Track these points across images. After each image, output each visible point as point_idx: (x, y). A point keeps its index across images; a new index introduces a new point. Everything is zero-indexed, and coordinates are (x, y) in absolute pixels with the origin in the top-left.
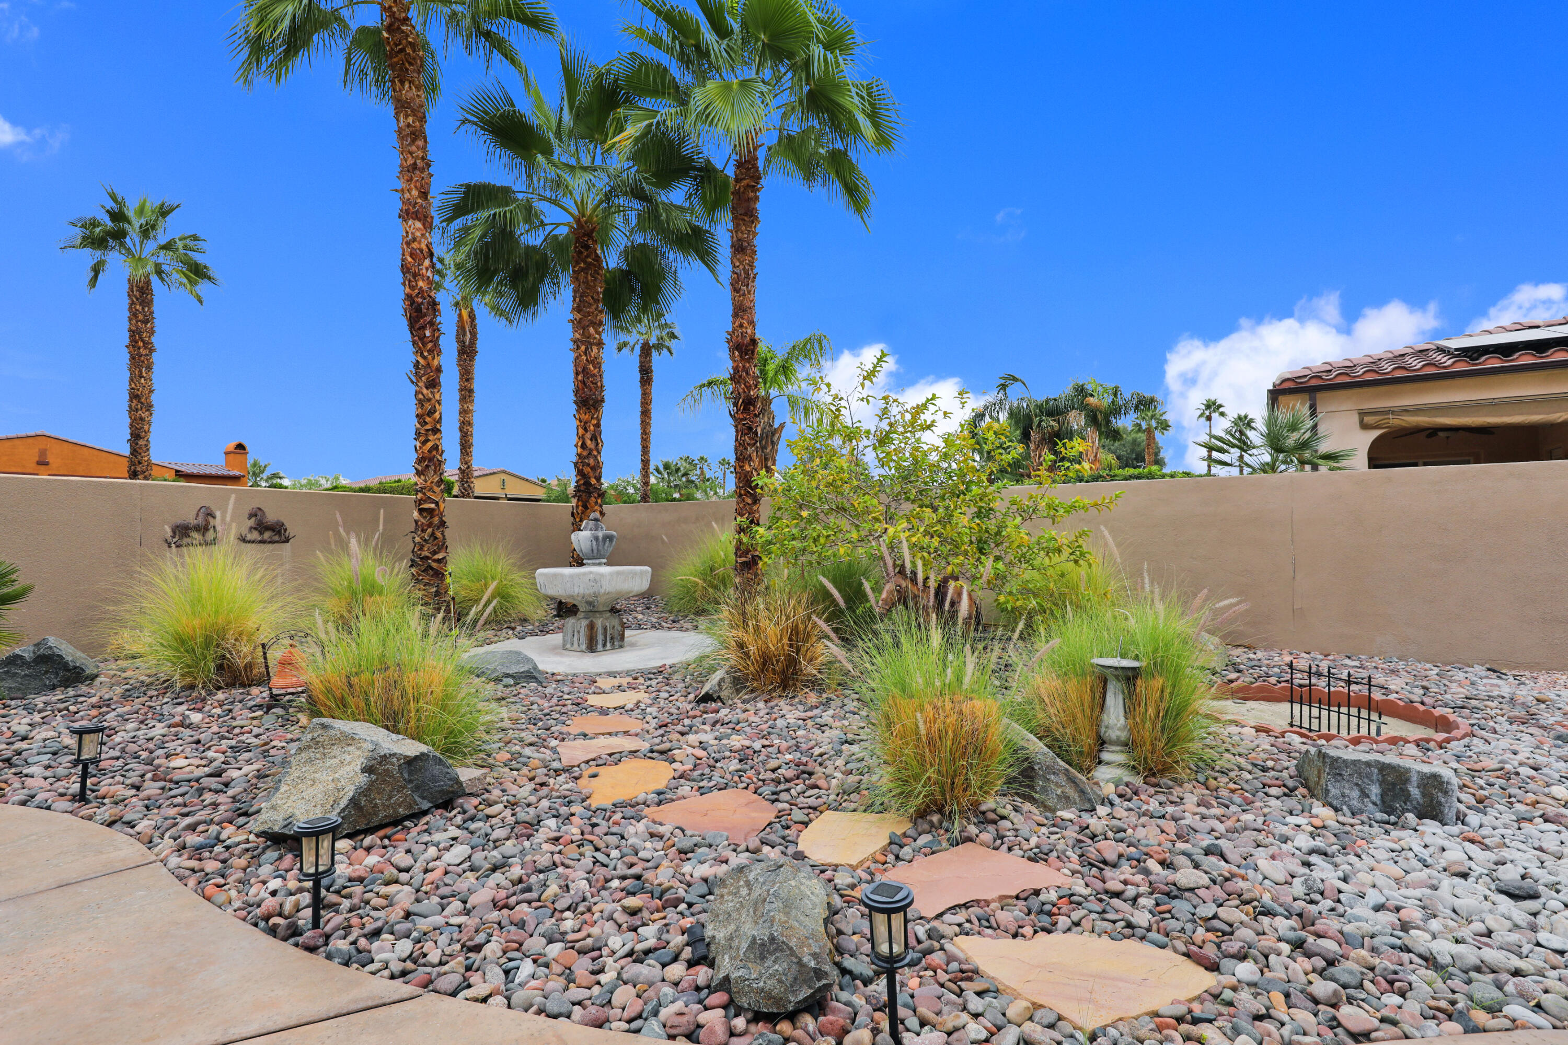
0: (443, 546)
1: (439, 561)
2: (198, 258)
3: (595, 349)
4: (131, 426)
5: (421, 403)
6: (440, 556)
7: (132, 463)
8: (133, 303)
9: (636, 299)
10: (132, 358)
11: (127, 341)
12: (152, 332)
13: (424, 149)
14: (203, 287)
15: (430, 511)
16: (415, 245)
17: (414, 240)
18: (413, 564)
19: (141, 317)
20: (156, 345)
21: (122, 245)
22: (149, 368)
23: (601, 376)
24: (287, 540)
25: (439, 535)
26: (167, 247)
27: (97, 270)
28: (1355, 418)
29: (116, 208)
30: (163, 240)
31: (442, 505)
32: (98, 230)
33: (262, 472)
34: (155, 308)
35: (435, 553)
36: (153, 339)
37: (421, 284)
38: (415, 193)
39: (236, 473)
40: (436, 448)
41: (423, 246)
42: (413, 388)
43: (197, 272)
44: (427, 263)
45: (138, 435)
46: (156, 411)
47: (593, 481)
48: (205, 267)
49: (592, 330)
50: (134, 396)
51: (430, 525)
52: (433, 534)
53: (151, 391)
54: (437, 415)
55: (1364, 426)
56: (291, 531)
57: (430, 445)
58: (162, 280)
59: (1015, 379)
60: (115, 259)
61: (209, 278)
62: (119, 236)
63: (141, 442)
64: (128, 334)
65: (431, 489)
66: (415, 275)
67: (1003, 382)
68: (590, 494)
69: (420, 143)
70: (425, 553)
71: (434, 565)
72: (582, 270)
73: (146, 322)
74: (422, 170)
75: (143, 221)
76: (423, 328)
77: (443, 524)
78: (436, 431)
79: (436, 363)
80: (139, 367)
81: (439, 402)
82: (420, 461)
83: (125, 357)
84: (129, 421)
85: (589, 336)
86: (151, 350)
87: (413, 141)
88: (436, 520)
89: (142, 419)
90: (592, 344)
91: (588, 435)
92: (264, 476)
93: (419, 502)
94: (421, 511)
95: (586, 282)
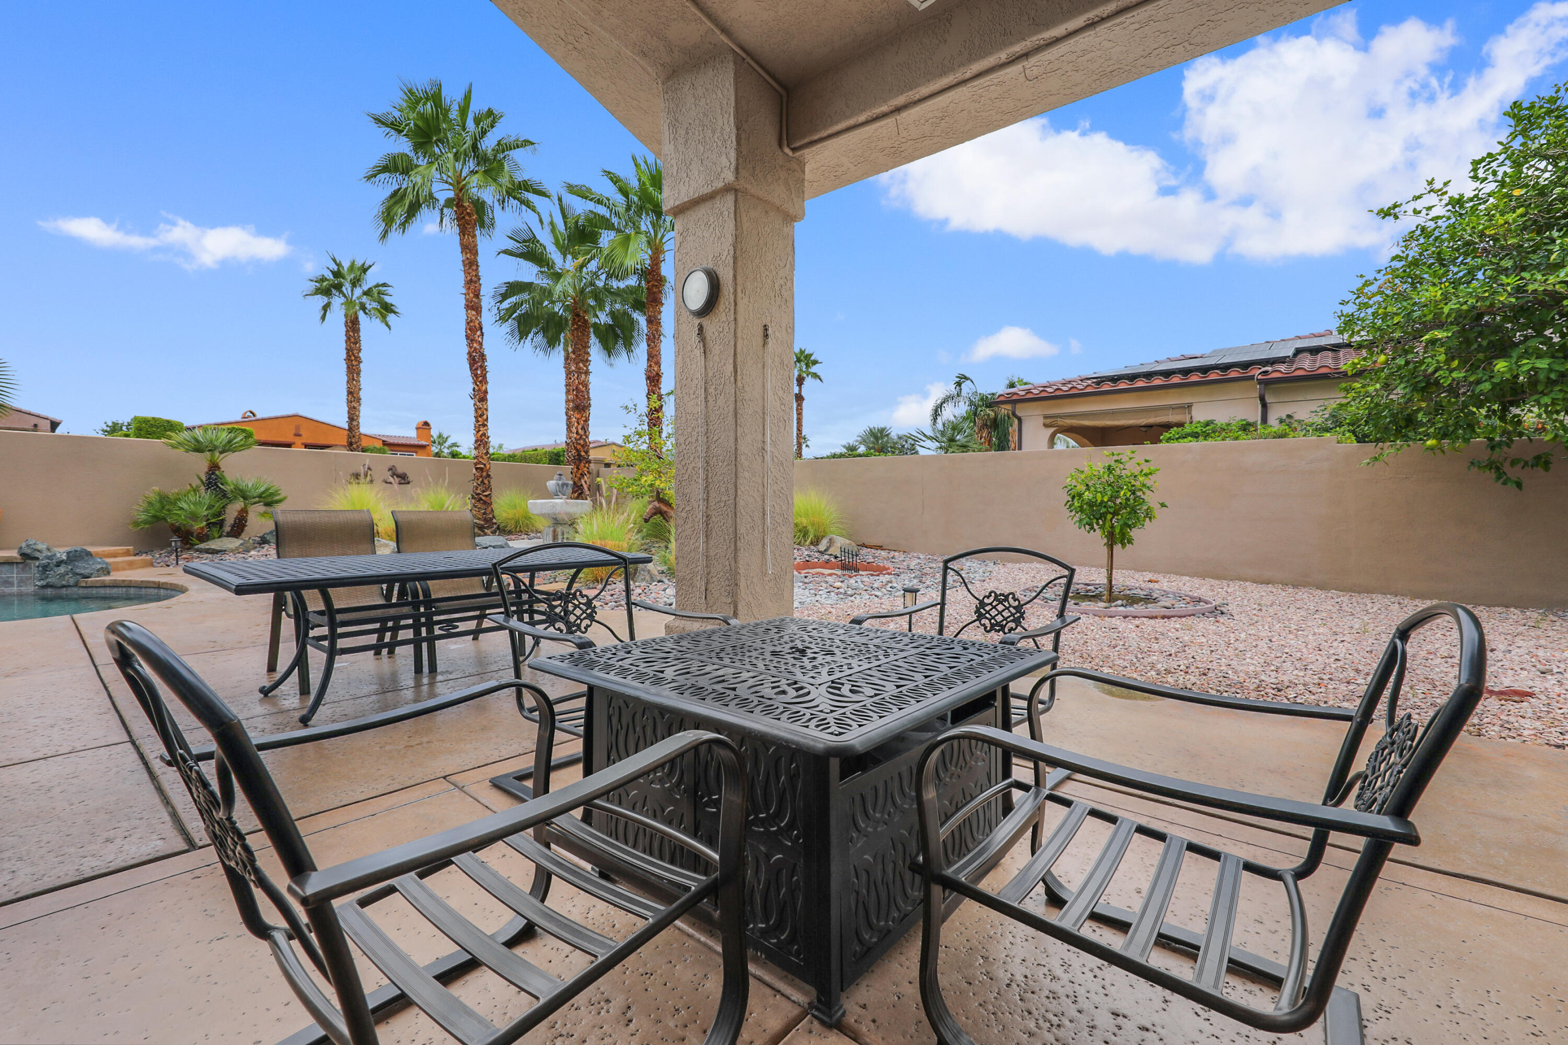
0: (489, 488)
1: (486, 496)
2: (387, 299)
3: (583, 376)
4: (349, 412)
5: (476, 410)
6: (486, 493)
7: (349, 437)
8: (347, 331)
9: (621, 342)
10: (348, 367)
11: (345, 356)
12: (360, 350)
13: (477, 269)
14: (391, 318)
15: (482, 469)
16: (472, 324)
17: (471, 321)
18: (473, 497)
19: (352, 340)
20: (363, 359)
21: (341, 292)
22: (358, 374)
23: (588, 393)
24: (408, 483)
25: (486, 482)
26: (367, 293)
27: (326, 308)
28: (1041, 420)
29: (336, 268)
30: (365, 288)
31: (488, 466)
32: (325, 284)
33: (445, 442)
34: (361, 334)
35: (484, 491)
36: (361, 355)
37: (475, 345)
38: (471, 295)
39: (424, 443)
40: (484, 435)
41: (477, 324)
42: (473, 402)
43: (387, 309)
44: (479, 333)
45: (353, 417)
46: (363, 402)
47: (583, 454)
48: (392, 305)
49: (581, 365)
50: (350, 393)
51: (481, 476)
52: (482, 481)
53: (360, 389)
54: (485, 417)
55: (1046, 426)
56: (410, 479)
57: (481, 433)
58: (366, 313)
59: (966, 378)
60: (337, 301)
61: (395, 313)
62: (338, 287)
63: (355, 423)
64: (345, 352)
65: (482, 457)
66: (472, 340)
67: (958, 380)
68: (580, 461)
69: (474, 268)
70: (479, 491)
71: (484, 498)
72: (576, 329)
73: (355, 343)
74: (475, 282)
75: (352, 276)
76: (477, 369)
77: (488, 476)
78: (484, 425)
79: (484, 388)
80: (352, 373)
81: (486, 410)
82: (476, 441)
83: (344, 366)
84: (347, 409)
85: (580, 368)
86: (360, 362)
87: (470, 267)
88: (484, 474)
89: (354, 408)
90: (581, 373)
91: (580, 427)
92: (447, 444)
93: (476, 464)
94: (477, 469)
95: (578, 337)
